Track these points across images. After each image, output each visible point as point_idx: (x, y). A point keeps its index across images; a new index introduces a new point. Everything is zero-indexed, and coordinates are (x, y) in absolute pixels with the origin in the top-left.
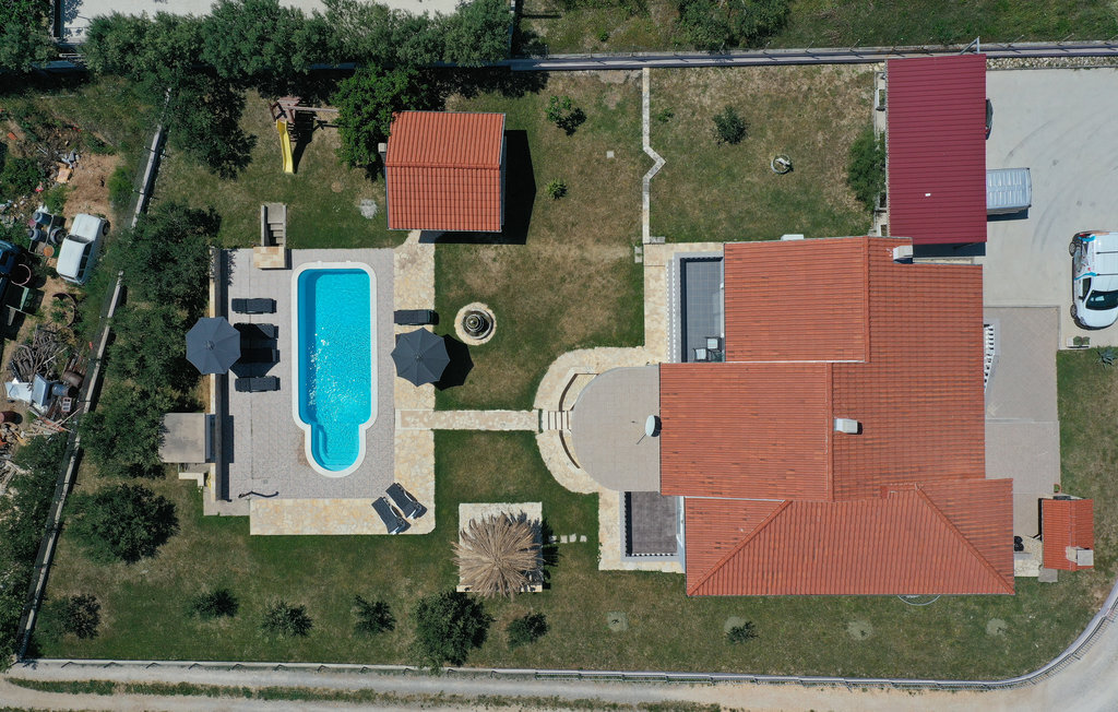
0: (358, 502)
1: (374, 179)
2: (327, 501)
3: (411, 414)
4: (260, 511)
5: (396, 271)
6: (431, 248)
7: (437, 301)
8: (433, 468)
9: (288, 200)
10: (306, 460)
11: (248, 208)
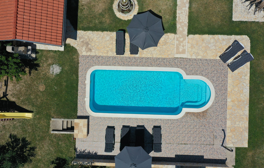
0: (230, 81)
1: (38, 65)
2: (229, 100)
3: (178, 48)
4: (233, 141)
5: (93, 54)
6: (80, 33)
7: (111, 30)
8: (211, 36)
9: (49, 117)
10: (203, 112)
11: (52, 141)
